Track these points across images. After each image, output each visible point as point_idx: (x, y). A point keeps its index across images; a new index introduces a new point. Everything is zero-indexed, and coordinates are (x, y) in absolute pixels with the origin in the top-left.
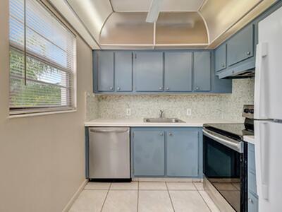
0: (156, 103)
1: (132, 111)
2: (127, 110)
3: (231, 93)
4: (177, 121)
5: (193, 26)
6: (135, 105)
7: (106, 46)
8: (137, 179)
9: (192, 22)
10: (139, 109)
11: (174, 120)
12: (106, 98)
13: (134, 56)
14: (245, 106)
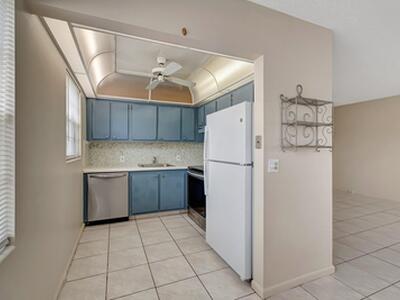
0: (150, 150)
1: (125, 157)
2: (121, 157)
4: (168, 165)
6: (129, 152)
8: (133, 217)
11: (165, 165)
12: (98, 145)
13: (130, 107)
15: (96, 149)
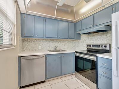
0: (53, 43)
1: (42, 47)
2: (39, 46)
3: (80, 39)
5: (70, 12)
6: (43, 44)
7: (30, 12)
8: (48, 80)
9: (69, 10)
10: (45, 46)
11: (61, 51)
12: (27, 40)
13: (45, 20)
14: (87, 44)
15: (27, 43)
